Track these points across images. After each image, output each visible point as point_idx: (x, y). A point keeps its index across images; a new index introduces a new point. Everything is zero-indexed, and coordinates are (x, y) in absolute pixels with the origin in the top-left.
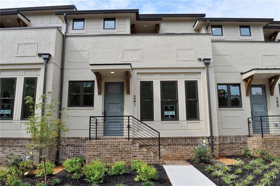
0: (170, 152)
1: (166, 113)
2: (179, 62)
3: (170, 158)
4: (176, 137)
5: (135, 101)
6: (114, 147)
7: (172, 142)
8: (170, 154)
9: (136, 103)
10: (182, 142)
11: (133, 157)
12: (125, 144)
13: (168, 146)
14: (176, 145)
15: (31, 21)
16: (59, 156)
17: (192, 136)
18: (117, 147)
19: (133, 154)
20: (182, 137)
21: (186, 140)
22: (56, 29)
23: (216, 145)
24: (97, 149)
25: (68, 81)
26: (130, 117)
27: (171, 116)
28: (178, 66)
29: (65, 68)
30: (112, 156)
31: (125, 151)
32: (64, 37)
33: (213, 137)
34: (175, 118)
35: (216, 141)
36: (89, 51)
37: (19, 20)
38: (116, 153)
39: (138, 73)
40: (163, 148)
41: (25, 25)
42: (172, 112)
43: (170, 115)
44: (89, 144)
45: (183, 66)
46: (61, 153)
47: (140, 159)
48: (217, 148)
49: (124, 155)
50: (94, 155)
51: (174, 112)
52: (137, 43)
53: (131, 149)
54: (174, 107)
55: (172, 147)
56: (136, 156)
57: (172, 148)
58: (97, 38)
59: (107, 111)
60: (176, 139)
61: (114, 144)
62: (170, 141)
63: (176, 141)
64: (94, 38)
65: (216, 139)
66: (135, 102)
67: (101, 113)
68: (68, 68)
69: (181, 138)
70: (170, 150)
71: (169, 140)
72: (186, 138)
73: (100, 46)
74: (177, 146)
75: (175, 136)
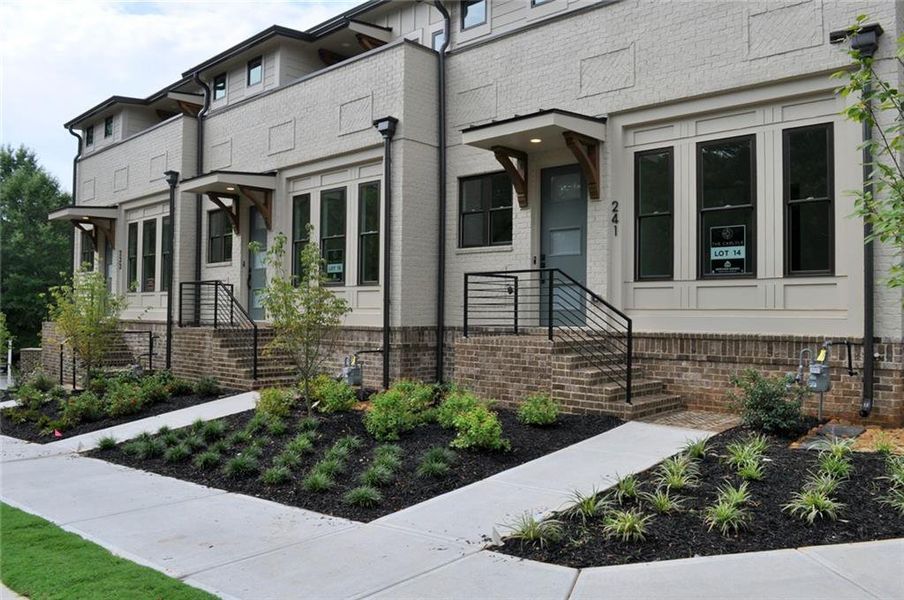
0: (716, 384)
1: (716, 253)
2: (756, 65)
3: (716, 404)
4: (737, 336)
5: (615, 220)
6: (512, 356)
7: (724, 352)
8: (716, 392)
9: (619, 225)
10: (756, 354)
11: (556, 387)
12: (536, 351)
13: (708, 364)
14: (735, 362)
15: (394, 30)
16: (442, 374)
17: (795, 335)
18: (518, 356)
19: (554, 380)
20: (756, 336)
21: (770, 349)
22: (403, 46)
23: (889, 372)
24: (477, 359)
25: (456, 179)
26: (555, 272)
27: (731, 261)
28: (754, 80)
29: (448, 144)
30: (506, 380)
31: (537, 370)
32: (442, 58)
33: (878, 340)
34: (746, 268)
35: (890, 359)
36: (499, 85)
37: (360, 36)
38: (517, 374)
39: (626, 128)
40: (694, 371)
41: (377, 43)
42: (737, 248)
43: (729, 260)
44: (461, 347)
45: (769, 77)
46: (447, 366)
47: (573, 395)
48: (894, 386)
49: (533, 380)
50: (471, 376)
51: (742, 249)
52: (619, 28)
53: (549, 364)
54: (744, 232)
55: (722, 367)
56: (562, 387)
57: (723, 372)
58: (515, 40)
59: (547, 255)
60: (737, 341)
61: (512, 349)
62: (715, 349)
63: (737, 348)
64: (507, 43)
65: (889, 351)
66: (617, 222)
67: (529, 262)
68: (454, 142)
69: (754, 339)
70: (716, 378)
71: (714, 343)
72: (771, 342)
73: (523, 64)
74: (738, 365)
75: (734, 333)
